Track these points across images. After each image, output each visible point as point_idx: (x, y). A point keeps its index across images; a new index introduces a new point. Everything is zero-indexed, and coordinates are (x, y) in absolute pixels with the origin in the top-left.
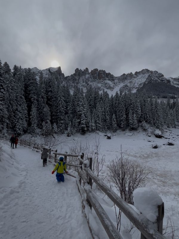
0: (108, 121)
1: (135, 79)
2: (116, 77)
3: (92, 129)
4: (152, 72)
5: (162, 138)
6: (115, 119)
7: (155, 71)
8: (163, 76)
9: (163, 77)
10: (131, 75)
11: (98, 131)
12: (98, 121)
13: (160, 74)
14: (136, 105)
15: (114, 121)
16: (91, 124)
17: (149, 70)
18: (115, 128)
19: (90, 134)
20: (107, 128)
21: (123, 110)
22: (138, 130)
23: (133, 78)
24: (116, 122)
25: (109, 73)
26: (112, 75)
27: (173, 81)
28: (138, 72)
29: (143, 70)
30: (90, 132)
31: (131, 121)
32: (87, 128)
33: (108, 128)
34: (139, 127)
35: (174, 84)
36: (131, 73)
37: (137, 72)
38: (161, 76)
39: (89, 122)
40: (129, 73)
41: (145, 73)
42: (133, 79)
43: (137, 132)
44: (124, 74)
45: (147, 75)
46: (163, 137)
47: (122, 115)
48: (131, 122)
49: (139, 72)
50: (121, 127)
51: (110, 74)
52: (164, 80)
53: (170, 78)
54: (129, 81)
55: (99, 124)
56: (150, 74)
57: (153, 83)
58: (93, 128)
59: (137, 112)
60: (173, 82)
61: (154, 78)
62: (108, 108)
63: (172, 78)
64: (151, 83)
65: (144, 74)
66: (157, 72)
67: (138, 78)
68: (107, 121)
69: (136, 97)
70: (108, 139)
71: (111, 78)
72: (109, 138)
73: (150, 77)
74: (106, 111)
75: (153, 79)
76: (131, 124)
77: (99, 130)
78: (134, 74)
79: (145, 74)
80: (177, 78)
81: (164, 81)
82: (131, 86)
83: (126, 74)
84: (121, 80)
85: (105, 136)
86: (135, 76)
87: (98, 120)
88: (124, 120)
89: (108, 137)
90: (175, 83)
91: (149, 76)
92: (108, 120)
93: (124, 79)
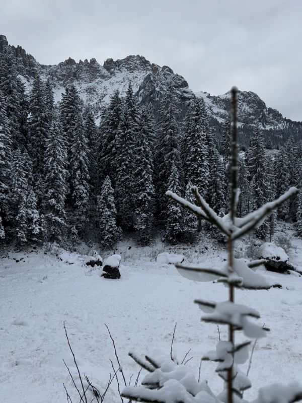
0: (84, 205)
1: (106, 83)
2: (43, 67)
3: (30, 234)
4: (155, 68)
5: (291, 271)
6: (111, 198)
7: (165, 67)
8: (185, 84)
9: (185, 89)
10: (91, 67)
11: (54, 246)
12: (53, 201)
13: (179, 78)
14: (193, 149)
15: (109, 207)
16: (27, 214)
17: (147, 62)
18: (111, 232)
19: (19, 256)
20: (76, 231)
21: (146, 164)
22: (198, 243)
23: (99, 79)
24: (115, 210)
25: (19, 48)
26: (30, 57)
27: (211, 104)
28: (115, 60)
29: (130, 58)
30: (20, 247)
31: (174, 208)
32: (6, 231)
33: (79, 233)
34: (199, 231)
35: (213, 113)
36: (93, 61)
37: (112, 60)
38: (181, 86)
39: (19, 202)
40: (86, 60)
41: (134, 69)
42: (97, 80)
43: (197, 248)
44: (70, 62)
45: (140, 77)
46: (293, 269)
47: (142, 184)
48: (176, 213)
49: (117, 61)
50: (134, 230)
51: (24, 51)
52: (189, 99)
53: (204, 96)
54: (85, 86)
55: (57, 212)
56: (149, 73)
57: (157, 101)
58: (37, 230)
59: (198, 175)
60: (210, 108)
61: (161, 88)
62: (84, 154)
63: (209, 97)
64: (152, 100)
65: (131, 70)
66: (170, 71)
67: (113, 79)
68: (78, 203)
69: (196, 120)
70: (106, 276)
71: (26, 66)
72: (112, 273)
73: (151, 82)
74: (76, 163)
75: (158, 89)
76: (175, 220)
77: (58, 241)
78: (102, 64)
79: (136, 73)
80: (222, 98)
81: (188, 102)
82: (92, 104)
83: (77, 62)
84: (59, 79)
85: (92, 264)
86: (105, 71)
87: (54, 196)
88: (149, 201)
89: (107, 268)
90: (216, 110)
91: (148, 79)
92: (85, 201)
93: (69, 76)
